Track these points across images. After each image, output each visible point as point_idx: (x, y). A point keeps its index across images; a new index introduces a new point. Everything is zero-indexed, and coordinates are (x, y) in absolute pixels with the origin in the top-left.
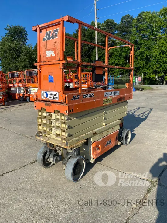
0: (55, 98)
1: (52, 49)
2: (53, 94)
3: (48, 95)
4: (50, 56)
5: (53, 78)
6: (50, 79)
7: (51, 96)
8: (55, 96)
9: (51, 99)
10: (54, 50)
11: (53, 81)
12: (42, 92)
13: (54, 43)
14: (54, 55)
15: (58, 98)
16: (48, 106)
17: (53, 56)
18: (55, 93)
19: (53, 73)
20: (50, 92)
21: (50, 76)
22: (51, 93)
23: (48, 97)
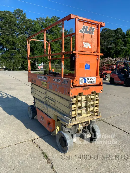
0: (93, 82)
1: (89, 42)
2: (91, 79)
3: (87, 81)
4: (87, 48)
5: (89, 66)
6: (86, 67)
7: (89, 81)
8: (93, 81)
9: (89, 83)
10: (91, 43)
11: (89, 68)
12: (81, 79)
13: (91, 38)
14: (91, 48)
15: (95, 82)
16: (86, 89)
17: (89, 48)
18: (93, 78)
19: (90, 62)
20: (88, 78)
21: (86, 64)
22: (90, 78)
23: (86, 83)
